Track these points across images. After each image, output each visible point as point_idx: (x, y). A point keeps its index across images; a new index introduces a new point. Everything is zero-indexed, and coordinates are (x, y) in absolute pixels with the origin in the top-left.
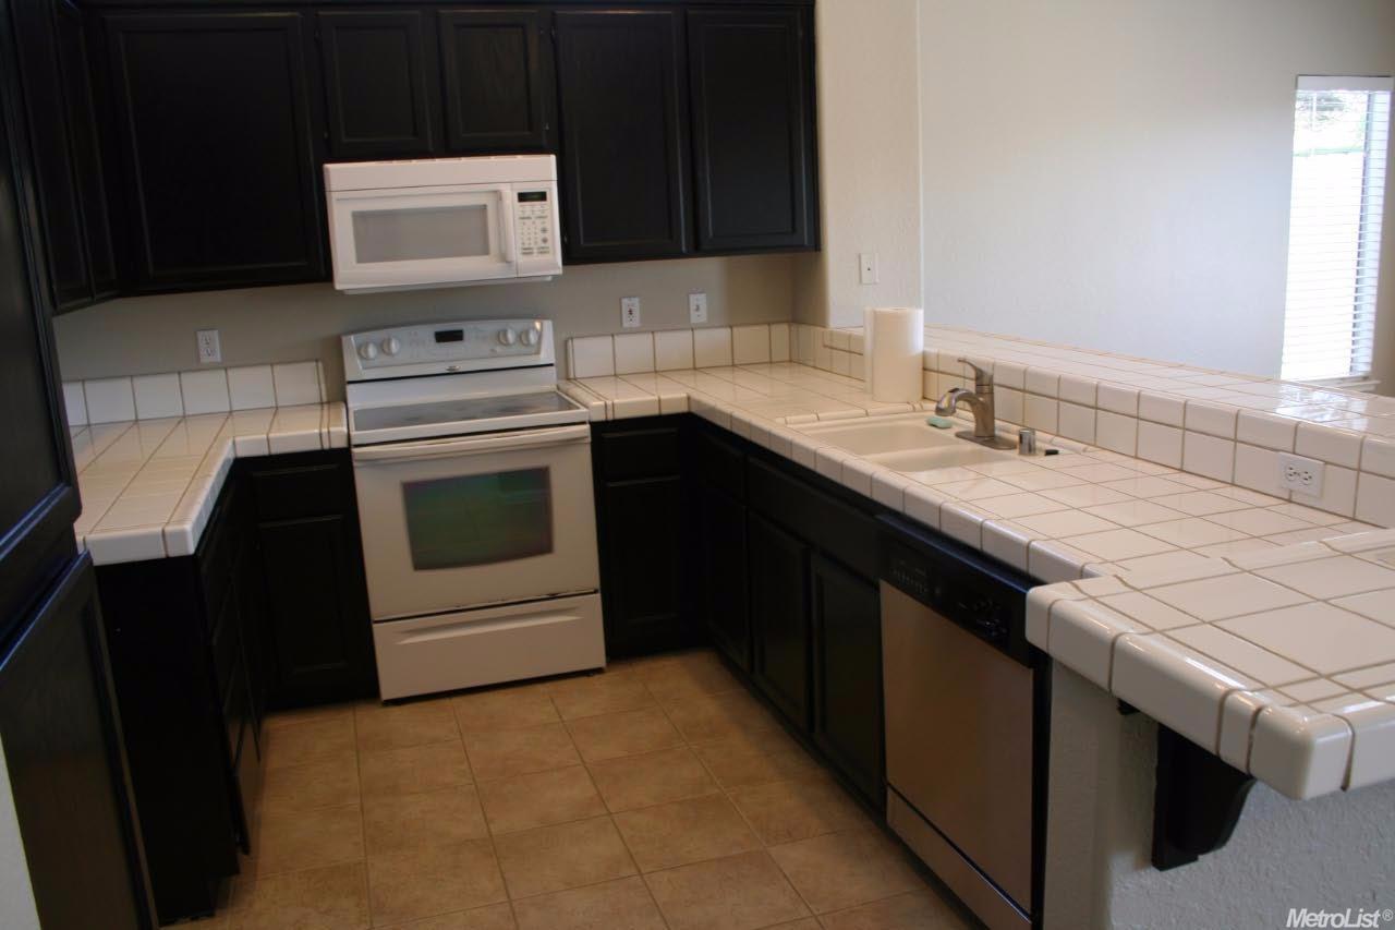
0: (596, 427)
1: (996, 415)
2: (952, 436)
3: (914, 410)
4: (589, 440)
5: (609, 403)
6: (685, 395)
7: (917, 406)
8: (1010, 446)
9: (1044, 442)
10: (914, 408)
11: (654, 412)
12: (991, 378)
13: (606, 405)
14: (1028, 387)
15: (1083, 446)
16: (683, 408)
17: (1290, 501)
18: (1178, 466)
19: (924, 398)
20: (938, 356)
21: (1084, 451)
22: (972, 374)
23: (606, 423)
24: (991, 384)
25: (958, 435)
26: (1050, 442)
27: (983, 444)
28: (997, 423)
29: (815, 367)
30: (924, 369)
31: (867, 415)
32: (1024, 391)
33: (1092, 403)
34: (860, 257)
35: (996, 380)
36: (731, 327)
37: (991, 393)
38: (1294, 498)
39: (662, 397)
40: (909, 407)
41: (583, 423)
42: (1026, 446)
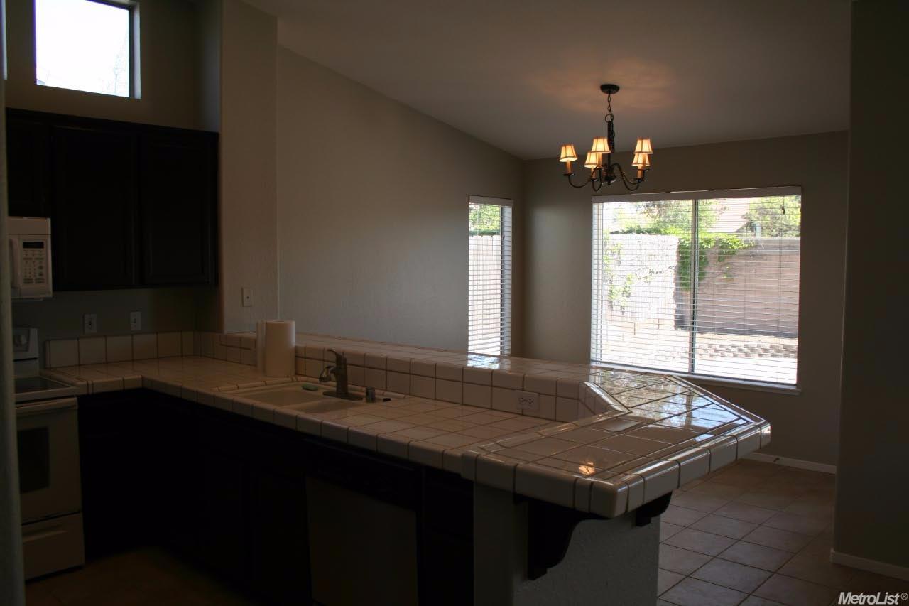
0: (82, 399)
1: (349, 382)
2: (321, 394)
3: (293, 381)
4: (77, 408)
5: (90, 382)
6: (140, 376)
7: (294, 378)
8: (360, 398)
9: (380, 395)
10: (292, 379)
11: (118, 388)
12: (345, 360)
13: (88, 384)
14: (368, 364)
15: (403, 396)
16: (140, 385)
17: (522, 415)
18: (460, 401)
19: (296, 374)
20: (305, 348)
21: (404, 397)
22: (334, 358)
23: (88, 395)
24: (346, 364)
25: (325, 394)
26: (383, 395)
27: (342, 397)
28: (349, 386)
29: (214, 358)
30: (296, 357)
31: (266, 384)
32: (364, 367)
33: (408, 372)
34: (242, 290)
35: (347, 362)
36: (157, 333)
37: (345, 369)
38: (524, 413)
39: (126, 378)
40: (289, 379)
41: (72, 396)
42: (371, 398)
